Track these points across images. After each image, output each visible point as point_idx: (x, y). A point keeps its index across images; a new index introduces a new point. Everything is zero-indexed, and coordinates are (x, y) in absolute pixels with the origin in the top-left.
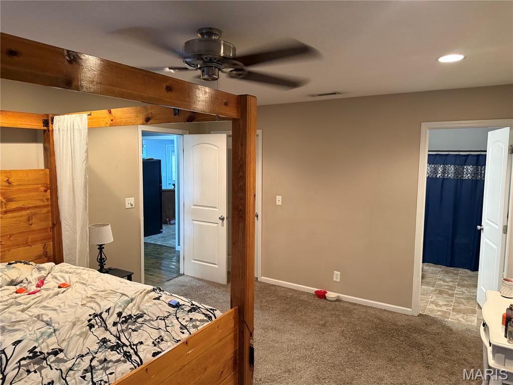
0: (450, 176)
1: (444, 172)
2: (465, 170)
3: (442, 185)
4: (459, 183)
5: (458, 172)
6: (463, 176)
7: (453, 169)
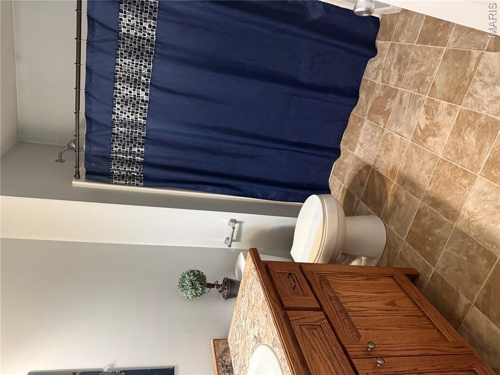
0: (145, 71)
1: (136, 84)
2: (132, 33)
3: (170, 91)
4: (165, 52)
5: (138, 51)
6: (148, 40)
7: (127, 61)
